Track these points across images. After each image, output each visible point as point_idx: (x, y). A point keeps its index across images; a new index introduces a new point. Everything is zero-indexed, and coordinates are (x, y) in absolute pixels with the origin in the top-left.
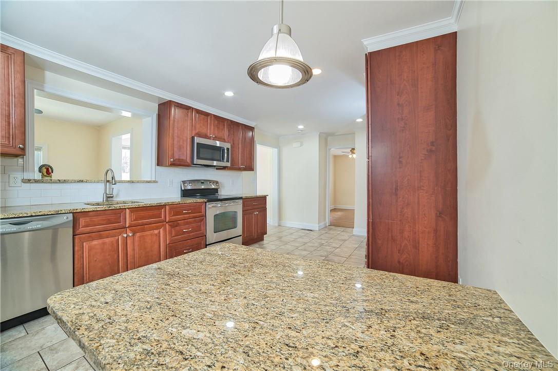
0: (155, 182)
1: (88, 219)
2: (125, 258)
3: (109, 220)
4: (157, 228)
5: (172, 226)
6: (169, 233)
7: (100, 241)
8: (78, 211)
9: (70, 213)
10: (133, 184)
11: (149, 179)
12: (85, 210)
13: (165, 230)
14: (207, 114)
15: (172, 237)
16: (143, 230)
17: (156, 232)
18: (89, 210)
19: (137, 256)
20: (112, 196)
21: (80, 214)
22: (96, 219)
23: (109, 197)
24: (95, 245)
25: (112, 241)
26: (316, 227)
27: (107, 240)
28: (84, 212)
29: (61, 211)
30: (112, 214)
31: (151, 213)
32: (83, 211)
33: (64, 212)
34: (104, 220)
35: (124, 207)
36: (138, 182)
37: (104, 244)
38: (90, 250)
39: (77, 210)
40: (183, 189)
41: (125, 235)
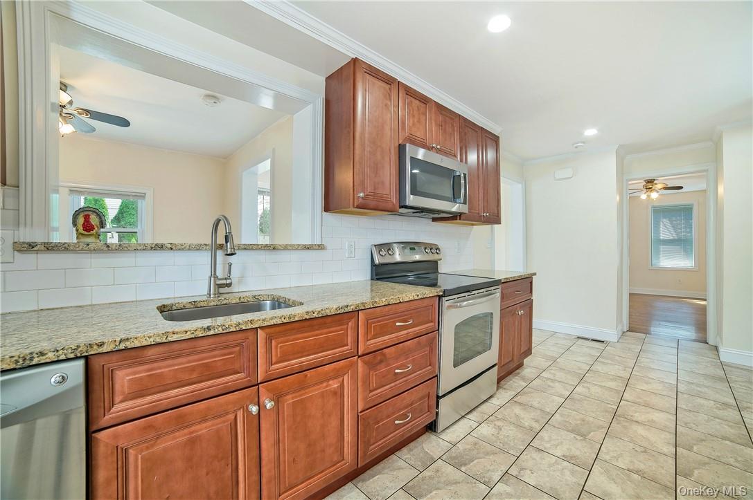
0: (321, 247)
1: (141, 372)
2: (255, 471)
3: (207, 366)
4: (338, 374)
5: (371, 366)
6: (364, 383)
7: (182, 436)
8: (105, 349)
9: (76, 358)
10: (274, 252)
11: (308, 242)
12: (129, 345)
13: (354, 378)
14: (424, 100)
15: (371, 391)
16: (302, 386)
17: (334, 385)
18: (145, 343)
19: (286, 457)
20: (228, 281)
21: (115, 357)
22: (166, 369)
23: (222, 285)
24: (165, 450)
25: (218, 431)
26: (611, 334)
27: (203, 429)
28: (126, 349)
29: (42, 354)
30: (216, 349)
31: (321, 335)
32: (122, 346)
33: (51, 356)
34: (193, 369)
35: (250, 326)
36: (286, 248)
37: (192, 442)
38: (148, 471)
39: (101, 345)
40: (377, 262)
41: (254, 409)
